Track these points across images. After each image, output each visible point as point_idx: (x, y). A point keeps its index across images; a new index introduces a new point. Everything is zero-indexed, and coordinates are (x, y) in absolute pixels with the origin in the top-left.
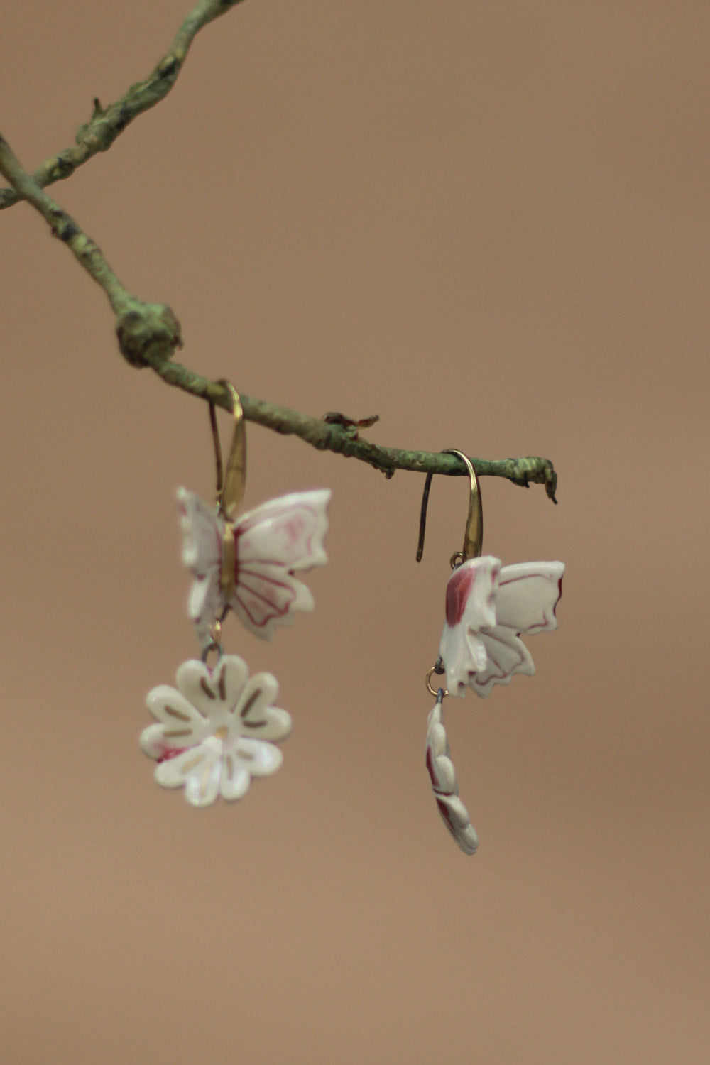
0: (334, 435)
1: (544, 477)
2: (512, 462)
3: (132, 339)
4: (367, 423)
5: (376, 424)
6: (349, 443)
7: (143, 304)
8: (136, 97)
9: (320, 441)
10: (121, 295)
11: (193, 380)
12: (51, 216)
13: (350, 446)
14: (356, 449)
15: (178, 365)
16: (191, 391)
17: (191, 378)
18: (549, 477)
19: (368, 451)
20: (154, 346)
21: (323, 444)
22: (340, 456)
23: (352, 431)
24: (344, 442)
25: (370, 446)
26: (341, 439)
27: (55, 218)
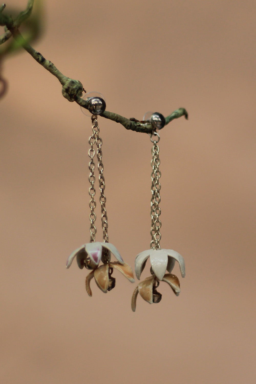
0: (132, 124)
6: (138, 127)
10: (65, 77)
13: (138, 128)
21: (129, 127)
22: (135, 132)
24: (136, 127)
27: (38, 55)
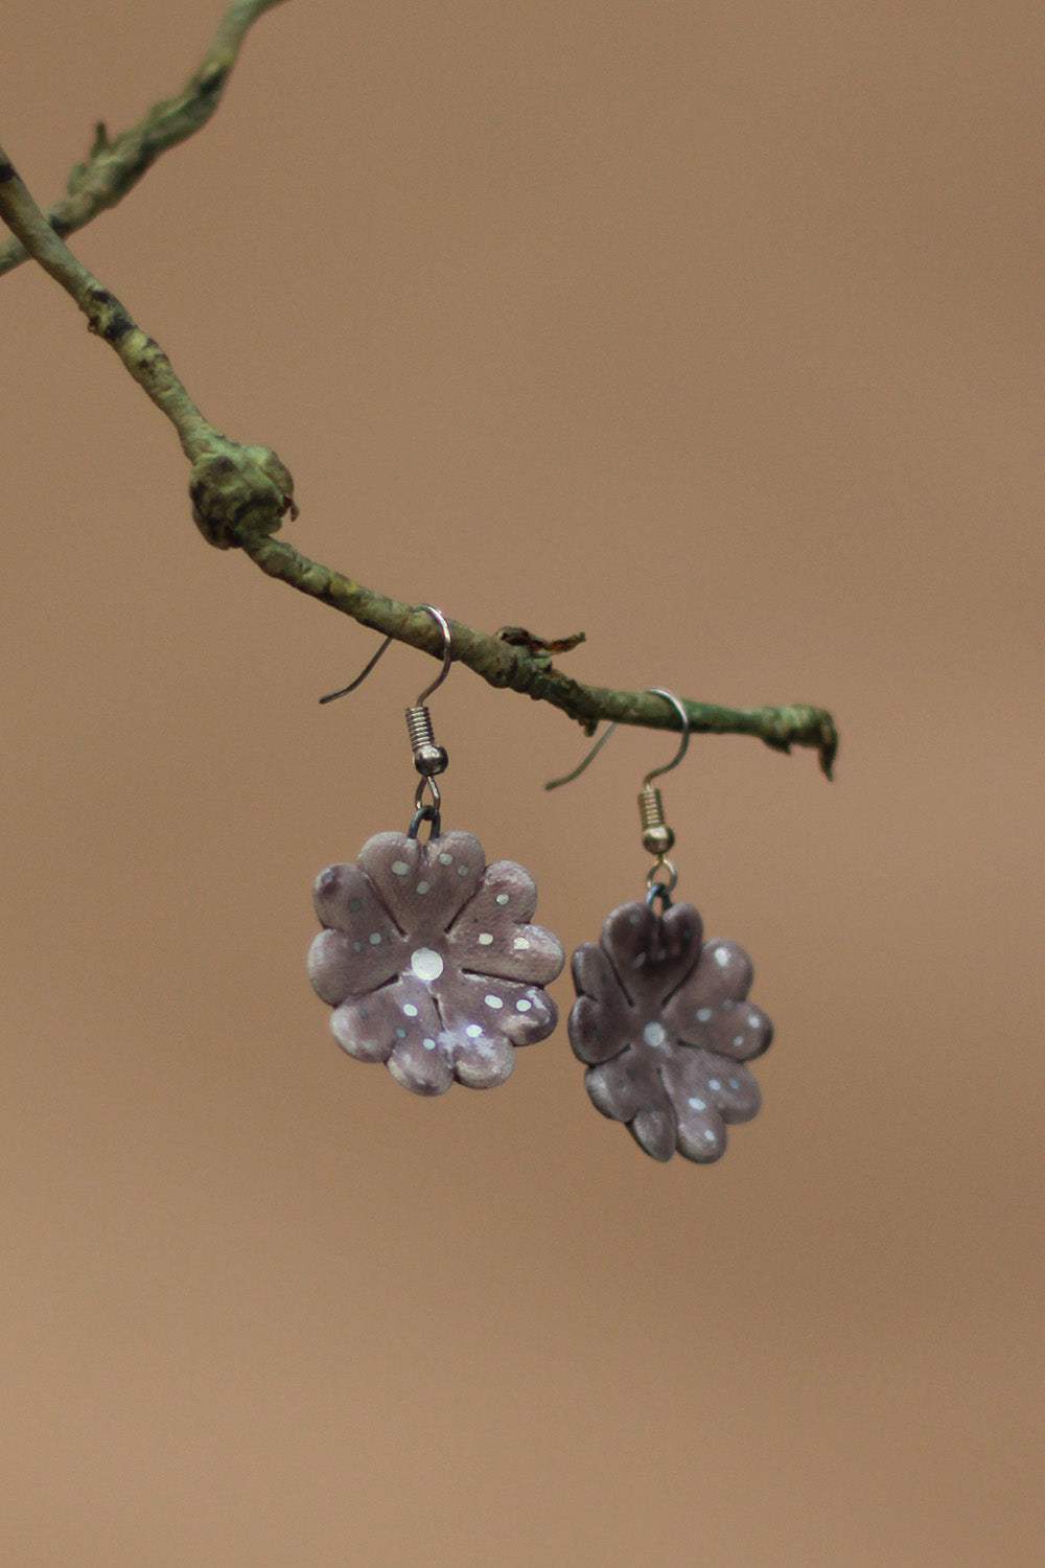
0: (520, 663)
1: (819, 737)
2: (770, 714)
3: (219, 501)
4: (565, 645)
5: (580, 646)
6: (541, 677)
7: (236, 445)
8: (163, 124)
9: (499, 674)
10: (201, 432)
11: (308, 570)
12: (88, 299)
13: (541, 682)
14: (549, 687)
15: (286, 546)
16: (304, 588)
17: (305, 566)
18: (827, 737)
19: (565, 691)
20: (254, 515)
21: (504, 678)
22: (526, 697)
23: (545, 657)
25: (568, 682)
26: (530, 670)
27: (95, 302)
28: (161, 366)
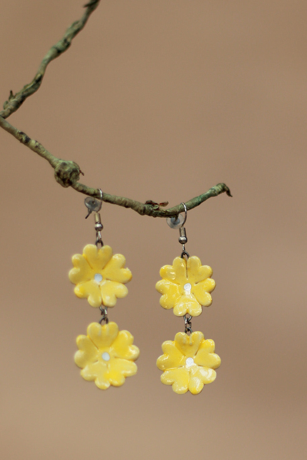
4: (163, 204)
11: (89, 189)
12: (18, 135)
13: (156, 212)
20: (74, 175)
23: (157, 206)
24: (152, 211)
25: (164, 212)
27: (20, 135)
28: (41, 146)
